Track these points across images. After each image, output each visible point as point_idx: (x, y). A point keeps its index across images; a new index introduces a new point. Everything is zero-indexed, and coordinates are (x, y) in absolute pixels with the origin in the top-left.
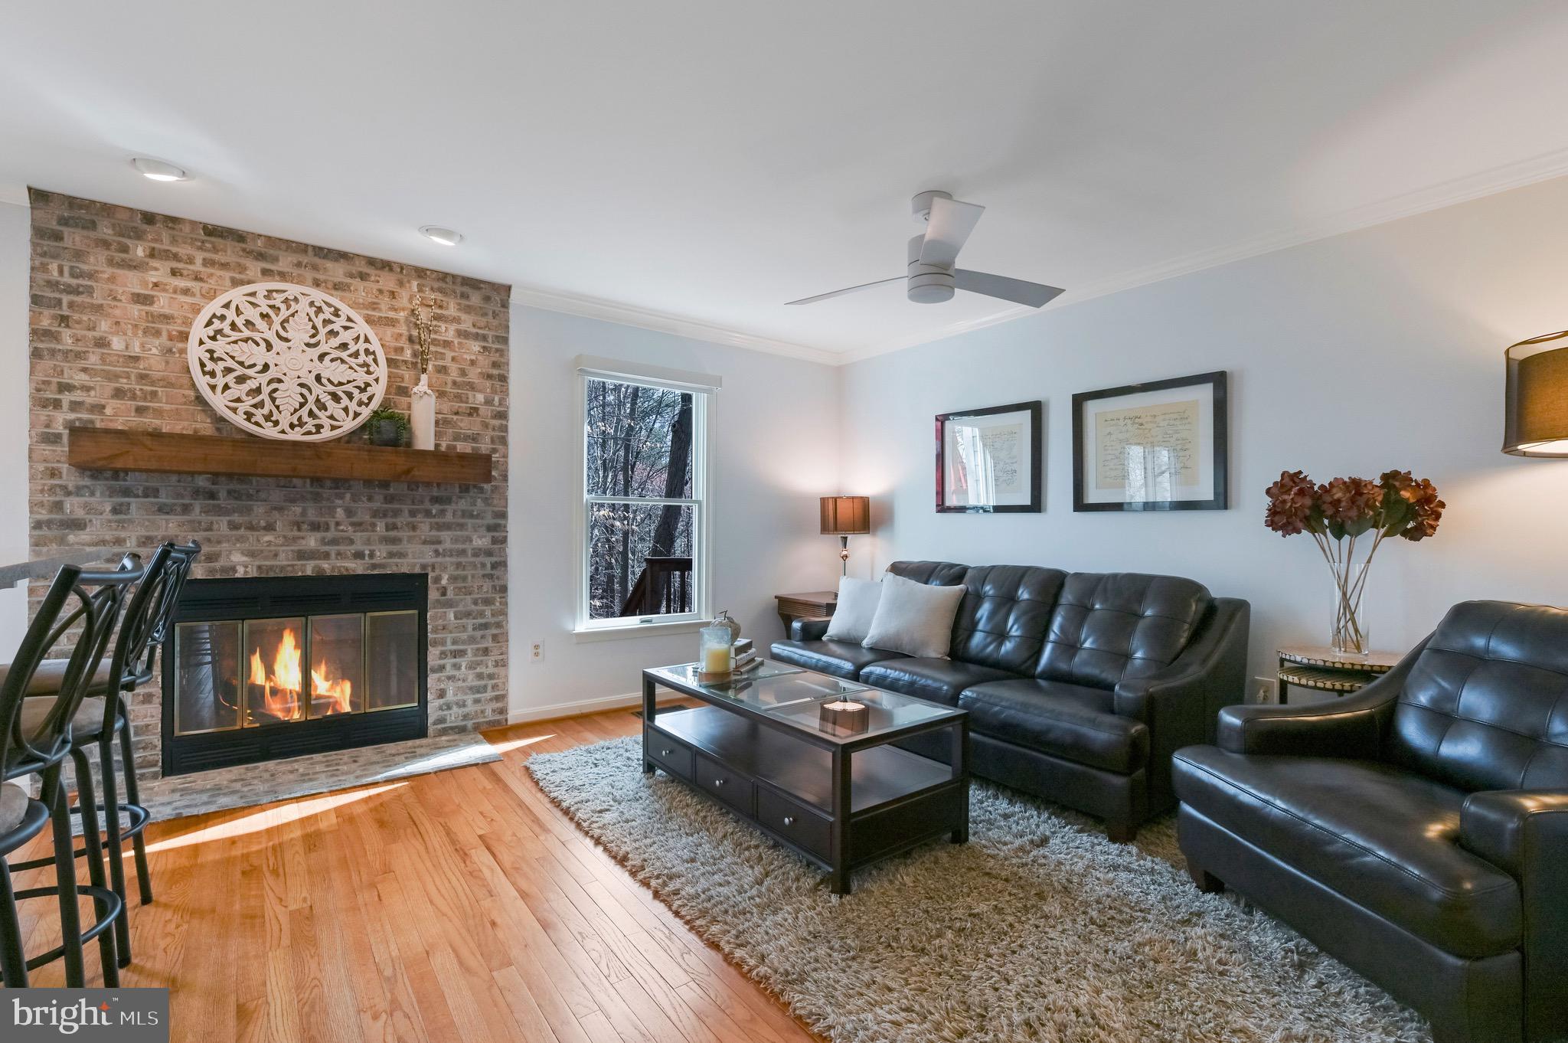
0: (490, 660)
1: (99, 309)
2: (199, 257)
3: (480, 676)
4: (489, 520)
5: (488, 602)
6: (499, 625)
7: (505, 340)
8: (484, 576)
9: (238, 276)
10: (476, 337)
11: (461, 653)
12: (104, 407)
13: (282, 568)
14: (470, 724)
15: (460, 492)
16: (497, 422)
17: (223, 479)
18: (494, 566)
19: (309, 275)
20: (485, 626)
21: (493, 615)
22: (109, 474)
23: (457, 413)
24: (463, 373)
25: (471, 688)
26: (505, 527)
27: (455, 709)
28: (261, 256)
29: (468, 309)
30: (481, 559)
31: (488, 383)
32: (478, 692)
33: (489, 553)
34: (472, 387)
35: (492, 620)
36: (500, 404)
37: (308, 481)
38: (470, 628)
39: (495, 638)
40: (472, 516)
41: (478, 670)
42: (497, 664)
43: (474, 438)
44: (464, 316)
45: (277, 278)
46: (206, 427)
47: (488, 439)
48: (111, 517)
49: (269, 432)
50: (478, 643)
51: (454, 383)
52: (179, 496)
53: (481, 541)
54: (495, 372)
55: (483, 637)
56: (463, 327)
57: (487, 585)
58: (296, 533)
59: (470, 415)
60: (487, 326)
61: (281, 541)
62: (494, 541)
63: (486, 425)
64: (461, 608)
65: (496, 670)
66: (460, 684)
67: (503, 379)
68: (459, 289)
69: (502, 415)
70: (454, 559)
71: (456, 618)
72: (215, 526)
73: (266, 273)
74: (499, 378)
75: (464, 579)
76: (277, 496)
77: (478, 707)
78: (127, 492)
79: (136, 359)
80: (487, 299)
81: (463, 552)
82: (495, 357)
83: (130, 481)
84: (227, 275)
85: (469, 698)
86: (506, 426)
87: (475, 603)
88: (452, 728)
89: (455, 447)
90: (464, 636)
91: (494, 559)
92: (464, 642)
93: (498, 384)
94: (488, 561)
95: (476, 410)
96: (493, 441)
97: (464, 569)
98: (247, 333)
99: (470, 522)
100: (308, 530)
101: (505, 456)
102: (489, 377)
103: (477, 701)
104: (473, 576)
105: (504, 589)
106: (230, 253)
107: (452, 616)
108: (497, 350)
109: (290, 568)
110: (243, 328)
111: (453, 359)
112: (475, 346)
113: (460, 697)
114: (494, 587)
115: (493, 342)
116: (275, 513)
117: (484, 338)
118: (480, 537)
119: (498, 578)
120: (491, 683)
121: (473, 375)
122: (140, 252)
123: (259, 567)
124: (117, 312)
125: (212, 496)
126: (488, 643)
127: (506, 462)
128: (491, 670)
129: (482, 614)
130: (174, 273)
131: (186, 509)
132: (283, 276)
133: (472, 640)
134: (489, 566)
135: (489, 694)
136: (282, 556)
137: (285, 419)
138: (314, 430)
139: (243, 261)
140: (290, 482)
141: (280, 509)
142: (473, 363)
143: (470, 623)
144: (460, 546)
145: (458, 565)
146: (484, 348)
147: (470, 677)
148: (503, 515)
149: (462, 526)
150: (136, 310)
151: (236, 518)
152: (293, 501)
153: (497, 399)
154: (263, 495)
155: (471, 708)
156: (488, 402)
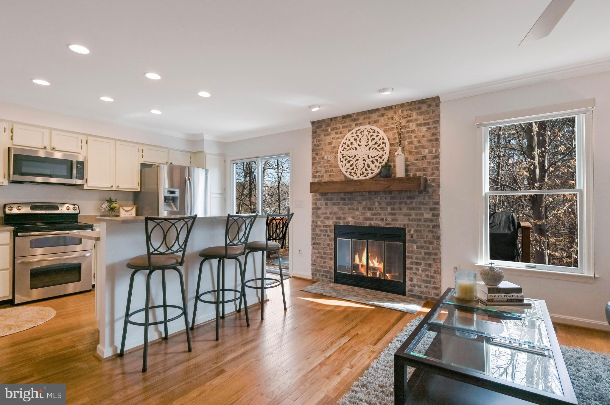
0: (433, 269)
1: (322, 149)
2: (341, 126)
3: (427, 276)
4: (431, 206)
5: (431, 243)
6: (436, 254)
7: (438, 122)
8: (429, 231)
9: (350, 129)
10: (425, 124)
11: (419, 264)
12: (323, 176)
13: (361, 223)
14: (423, 296)
15: (419, 194)
16: (434, 161)
17: (347, 194)
18: (434, 227)
19: (367, 121)
20: (429, 254)
21: (433, 249)
22: (324, 194)
23: (417, 160)
24: (419, 142)
25: (424, 280)
26: (439, 208)
27: (417, 287)
28: (355, 120)
29: (421, 114)
30: (428, 223)
31: (430, 144)
32: (427, 283)
33: (431, 221)
34: (423, 147)
35: (433, 252)
36: (436, 152)
37: (367, 193)
38: (423, 254)
39: (434, 260)
40: (423, 204)
41: (427, 273)
42: (435, 272)
43: (424, 170)
44: (419, 117)
45: (359, 125)
46: (343, 179)
47: (430, 169)
48: (325, 206)
49: (355, 178)
50: (426, 261)
51: (416, 147)
52: (337, 200)
53: (428, 215)
54: (433, 138)
55: (428, 258)
56: (419, 122)
57: (430, 235)
58: (364, 211)
59: (422, 159)
60: (430, 118)
61: (360, 214)
62: (434, 215)
63: (429, 163)
64: (419, 244)
65: (435, 275)
66: (419, 277)
67: (437, 140)
68: (417, 106)
69: (437, 157)
70: (416, 223)
71: (417, 248)
72: (345, 209)
73: (356, 125)
74: (435, 140)
75: (420, 231)
76: (359, 198)
77: (427, 290)
78: (327, 199)
79: (329, 161)
80: (430, 106)
81: (420, 220)
82: (433, 131)
83: (329, 196)
84: (347, 129)
85: (423, 285)
86: (439, 162)
87: (425, 242)
88: (416, 295)
89: (416, 175)
90: (420, 256)
91: (433, 224)
92: (420, 259)
93: (435, 143)
94: (431, 224)
95: (425, 157)
96: (432, 170)
97: (420, 227)
99: (423, 206)
100: (367, 210)
101: (439, 176)
102: (431, 140)
103: (426, 287)
104: (424, 231)
105: (438, 238)
106: (348, 122)
107: (415, 247)
108: (434, 127)
109: (363, 223)
111: (415, 137)
112: (424, 129)
113: (419, 283)
114: (434, 236)
115: (432, 124)
116: (359, 204)
117: (428, 124)
118: (427, 213)
119: (435, 232)
120: (433, 280)
121: (424, 142)
122: (330, 130)
123: (355, 222)
124: (326, 149)
125: (344, 199)
126: (431, 262)
127: (439, 179)
128: (432, 274)
129: (428, 248)
130: (336, 133)
131: (339, 204)
132: (361, 124)
133: (424, 259)
134: (431, 226)
135: (432, 285)
136: (361, 219)
137: (359, 172)
138: (366, 175)
139: (350, 124)
140: (363, 194)
141: (360, 203)
142: (423, 136)
143: (423, 251)
144: (419, 217)
145: (418, 225)
146: (428, 128)
147: (423, 275)
148: (438, 203)
149: (419, 209)
150: (329, 147)
151: (350, 206)
152: (363, 200)
153: (434, 150)
154: (356, 198)
155: (423, 289)
156: (430, 152)
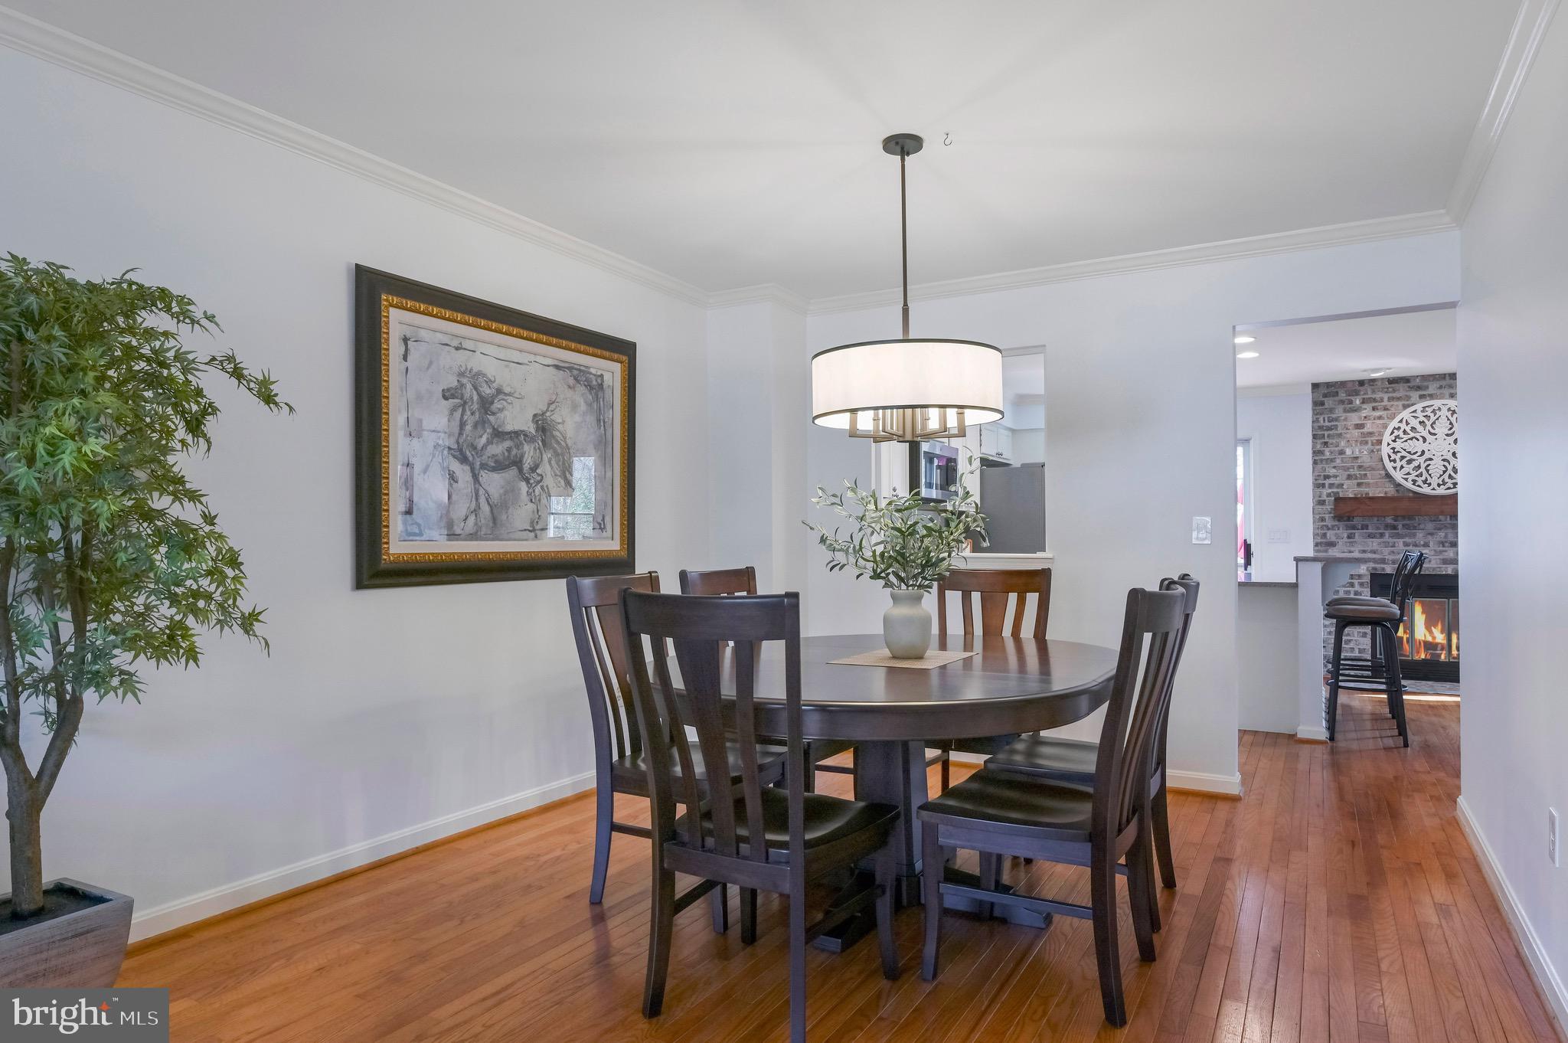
1: (1340, 435)
2: (1386, 397)
9: (1406, 403)
12: (1343, 485)
13: (1434, 569)
17: (1400, 518)
19: (1447, 392)
22: (1346, 518)
28: (1419, 388)
37: (1448, 517)
45: (1428, 398)
46: (1391, 490)
48: (1347, 540)
49: (1425, 490)
52: (1378, 528)
58: (1441, 548)
61: (1433, 553)
72: (1397, 545)
73: (1422, 397)
76: (1430, 526)
78: (1354, 528)
79: (1357, 458)
83: (1357, 521)
84: (1400, 403)
98: (1412, 434)
100: (1448, 547)
106: (1402, 390)
109: (1438, 569)
110: (1410, 432)
116: (1429, 536)
122: (1358, 402)
124: (1348, 436)
125: (1395, 528)
130: (1374, 409)
131: (1382, 535)
132: (1432, 397)
136: (1433, 562)
137: (1435, 482)
138: (1451, 487)
139: (1408, 394)
140: (1438, 518)
141: (1431, 534)
150: (1356, 433)
151: (1407, 540)
152: (1440, 529)
154: (1422, 526)
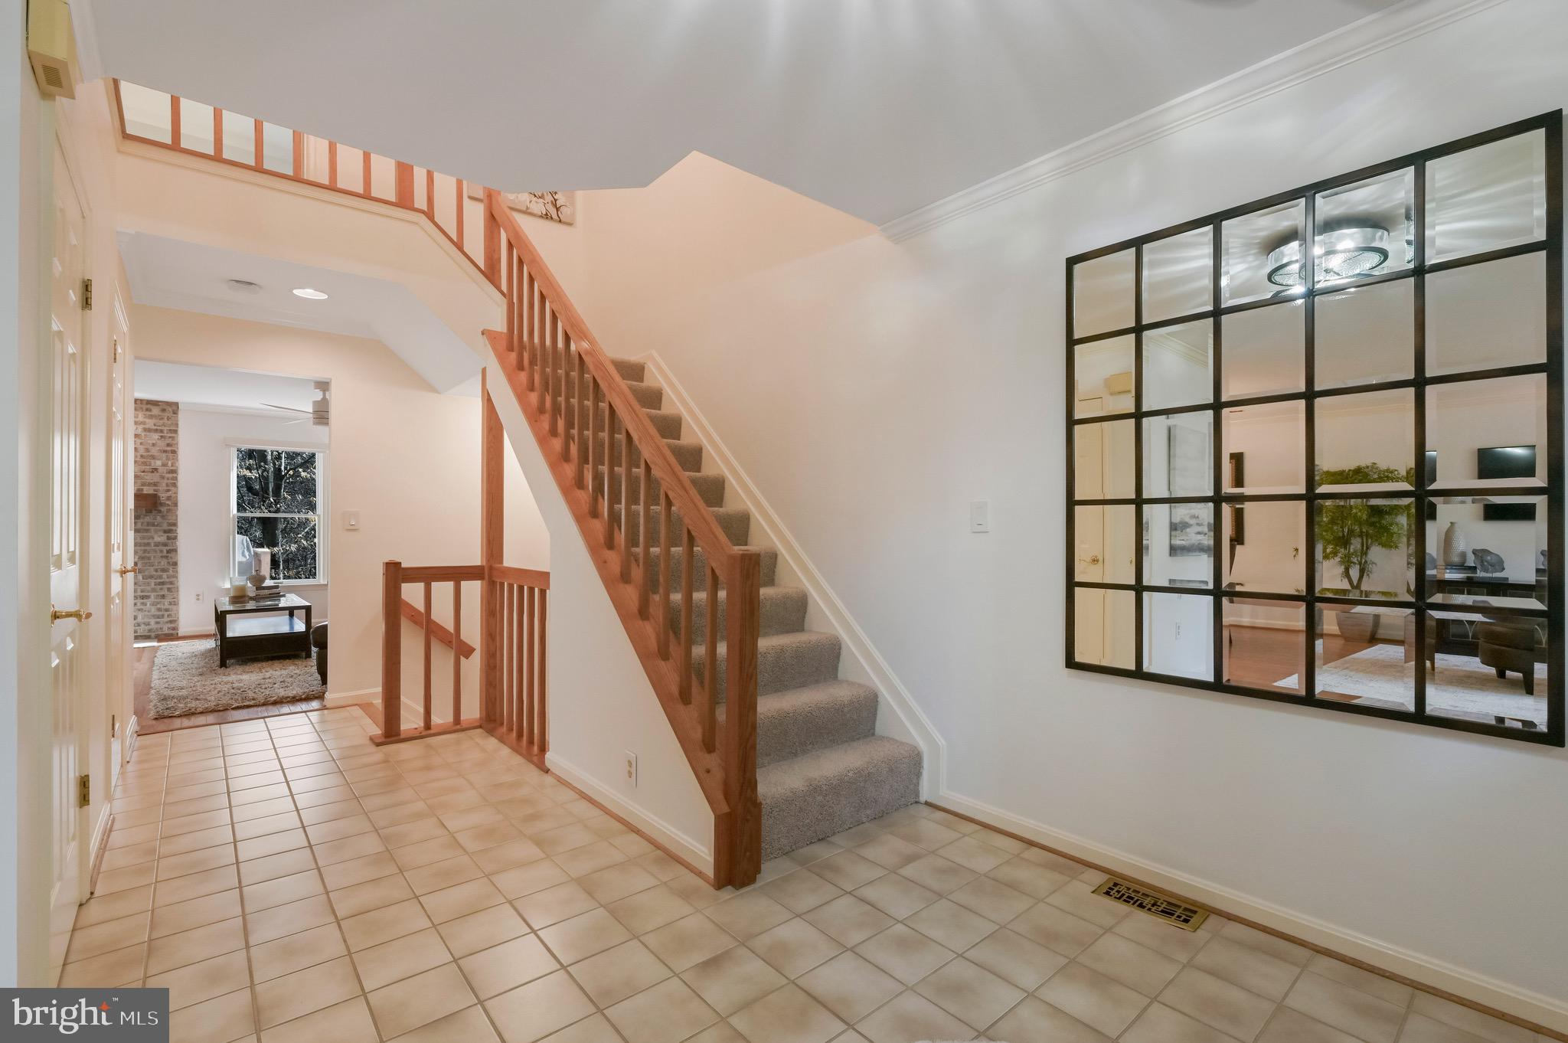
0: (166, 602)
3: (159, 610)
4: (165, 527)
5: (164, 570)
6: (172, 583)
7: (176, 432)
8: (162, 557)
10: (156, 431)
11: (148, 597)
14: (153, 635)
15: (146, 512)
16: (170, 475)
18: (168, 552)
20: (163, 583)
21: (168, 578)
23: (144, 472)
24: (147, 450)
25: (154, 616)
26: (176, 530)
27: (143, 626)
29: (151, 417)
30: (161, 548)
31: (164, 455)
32: (158, 618)
33: (165, 545)
34: (153, 457)
35: (168, 580)
36: (172, 466)
38: (153, 584)
39: (169, 590)
40: (153, 525)
41: (159, 606)
42: (170, 604)
43: (155, 484)
44: (147, 420)
47: (164, 485)
50: (157, 592)
51: (142, 456)
53: (160, 538)
54: (169, 449)
55: (161, 589)
56: (147, 426)
57: (164, 562)
59: (153, 472)
60: (164, 425)
62: (169, 538)
63: (163, 477)
64: (146, 573)
65: (170, 607)
66: (146, 613)
67: (174, 452)
68: (145, 407)
69: (174, 472)
70: (143, 548)
71: (143, 578)
74: (172, 451)
75: (149, 558)
77: (159, 626)
80: (164, 410)
81: (148, 544)
82: (169, 441)
85: (153, 621)
86: (176, 477)
87: (156, 571)
88: (141, 636)
89: (142, 490)
90: (149, 588)
91: (168, 548)
92: (148, 592)
93: (170, 455)
94: (165, 549)
95: (156, 469)
96: (167, 485)
97: (149, 553)
99: (152, 528)
101: (176, 493)
102: (165, 451)
103: (157, 623)
104: (155, 557)
105: (175, 564)
107: (141, 578)
108: (170, 437)
111: (141, 444)
112: (156, 436)
113: (146, 620)
114: (168, 563)
115: (167, 433)
117: (162, 431)
118: (159, 536)
119: (171, 558)
120: (166, 614)
121: (154, 451)
126: (165, 592)
127: (177, 497)
128: (167, 606)
129: (160, 577)
133: (154, 590)
134: (165, 551)
135: (166, 619)
142: (154, 445)
143: (153, 581)
144: (146, 541)
145: (145, 551)
146: (162, 436)
147: (153, 610)
148: (175, 525)
149: (147, 531)
153: (170, 463)
155: (153, 626)
156: (164, 465)
